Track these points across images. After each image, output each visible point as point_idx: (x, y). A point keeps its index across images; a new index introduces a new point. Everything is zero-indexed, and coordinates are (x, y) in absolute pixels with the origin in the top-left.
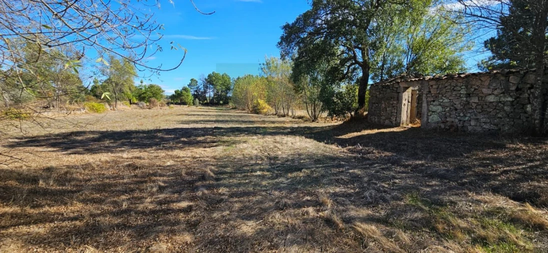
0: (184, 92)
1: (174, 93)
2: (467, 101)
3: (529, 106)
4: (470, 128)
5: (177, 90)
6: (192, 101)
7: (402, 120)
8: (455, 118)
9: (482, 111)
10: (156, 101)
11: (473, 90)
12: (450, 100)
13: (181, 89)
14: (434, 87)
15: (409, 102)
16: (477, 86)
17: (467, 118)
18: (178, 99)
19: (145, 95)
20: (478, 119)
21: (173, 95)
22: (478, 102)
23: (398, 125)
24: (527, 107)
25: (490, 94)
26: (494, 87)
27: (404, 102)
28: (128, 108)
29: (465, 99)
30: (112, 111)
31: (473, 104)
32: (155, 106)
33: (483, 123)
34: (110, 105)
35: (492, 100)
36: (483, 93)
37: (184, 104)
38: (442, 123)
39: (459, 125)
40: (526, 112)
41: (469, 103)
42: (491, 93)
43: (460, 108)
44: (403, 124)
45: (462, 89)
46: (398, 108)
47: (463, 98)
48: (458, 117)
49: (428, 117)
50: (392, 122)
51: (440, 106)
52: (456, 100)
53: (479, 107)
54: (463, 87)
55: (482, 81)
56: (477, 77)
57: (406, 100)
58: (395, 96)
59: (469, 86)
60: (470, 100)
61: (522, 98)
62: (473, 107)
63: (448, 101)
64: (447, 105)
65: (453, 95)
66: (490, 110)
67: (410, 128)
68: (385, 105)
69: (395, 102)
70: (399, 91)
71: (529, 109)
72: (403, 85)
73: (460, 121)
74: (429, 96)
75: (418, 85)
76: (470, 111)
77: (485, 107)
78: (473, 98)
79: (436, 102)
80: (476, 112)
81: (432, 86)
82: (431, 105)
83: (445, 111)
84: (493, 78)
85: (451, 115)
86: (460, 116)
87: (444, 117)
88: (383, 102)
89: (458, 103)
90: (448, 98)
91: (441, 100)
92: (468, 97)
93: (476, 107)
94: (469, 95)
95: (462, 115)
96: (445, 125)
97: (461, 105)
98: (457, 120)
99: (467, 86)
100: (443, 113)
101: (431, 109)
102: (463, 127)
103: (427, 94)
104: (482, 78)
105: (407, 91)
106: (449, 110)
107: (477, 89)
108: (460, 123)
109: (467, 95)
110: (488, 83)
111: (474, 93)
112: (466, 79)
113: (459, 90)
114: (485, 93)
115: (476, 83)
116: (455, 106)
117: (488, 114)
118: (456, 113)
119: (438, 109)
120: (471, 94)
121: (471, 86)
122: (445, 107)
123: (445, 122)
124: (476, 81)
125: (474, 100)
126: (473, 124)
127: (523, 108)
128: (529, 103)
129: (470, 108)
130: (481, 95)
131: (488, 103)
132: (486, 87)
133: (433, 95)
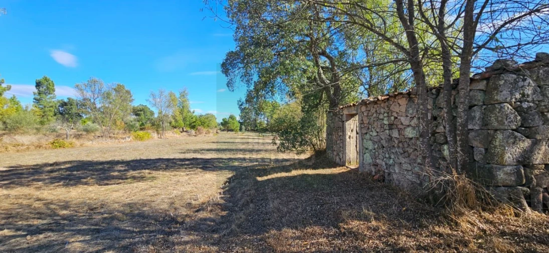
0: (230, 120)
1: (222, 121)
2: (389, 135)
3: (446, 147)
4: (395, 176)
5: (224, 118)
6: (239, 128)
7: (347, 158)
8: (382, 160)
9: (405, 152)
10: (203, 128)
11: (392, 118)
12: (377, 132)
13: (228, 117)
14: (365, 114)
15: (357, 133)
16: (397, 113)
17: (391, 161)
18: (226, 126)
19: (194, 124)
20: (401, 163)
21: (221, 123)
22: (398, 137)
23: (343, 165)
24: (444, 150)
25: (408, 126)
26: (411, 114)
27: (348, 133)
28: (178, 136)
29: (387, 131)
30: (160, 139)
31: (395, 140)
32: (200, 134)
33: (406, 170)
34: (158, 133)
35: (411, 136)
36: (402, 124)
37: (232, 130)
38: (373, 165)
39: (386, 171)
40: (444, 159)
41: (392, 137)
42: (408, 124)
43: (385, 145)
44: (350, 162)
45: (385, 117)
46: (343, 141)
47: (386, 131)
48: (385, 159)
49: (363, 156)
50: (340, 159)
51: (370, 142)
52: (381, 133)
53: (401, 145)
54: (386, 115)
55: (400, 105)
56: (396, 100)
57: (352, 131)
58: (341, 126)
59: (390, 113)
60: (392, 133)
61: (439, 133)
62: (396, 145)
63: (376, 134)
64: (375, 140)
65: (379, 126)
66: (411, 151)
67: (352, 169)
68: (336, 137)
69: (341, 134)
70: (343, 120)
71: (446, 153)
72: (346, 112)
73: (386, 164)
74: (363, 126)
75: (355, 112)
76: (393, 151)
77: (406, 145)
78: (393, 131)
79: (368, 134)
80: (399, 153)
81: (363, 112)
82: (365, 140)
83: (375, 149)
84: (409, 101)
85: (379, 154)
86: (386, 158)
87: (375, 157)
88: (334, 133)
89: (383, 138)
90: (376, 130)
91: (371, 133)
92: (390, 129)
93: (398, 144)
94: (391, 126)
95: (387, 156)
96: (375, 168)
97: (386, 141)
98: (384, 163)
99: (388, 113)
100: (374, 151)
101: (364, 145)
102: (389, 174)
103: (361, 124)
104: (400, 101)
105: (352, 119)
106: (377, 148)
107: (397, 118)
108: (387, 168)
109: (389, 127)
110: (405, 109)
111: (395, 123)
112: (387, 104)
113: (383, 119)
114: (404, 124)
115: (395, 108)
116: (382, 141)
117: (409, 157)
118: (383, 152)
119: (370, 145)
120: (392, 125)
121: (392, 113)
122: (374, 143)
123: (376, 165)
124: (395, 105)
125: (395, 134)
126: (397, 171)
127: (440, 151)
128: (446, 143)
129: (394, 146)
130: (400, 126)
131: (407, 140)
132: (404, 115)
133: (365, 125)
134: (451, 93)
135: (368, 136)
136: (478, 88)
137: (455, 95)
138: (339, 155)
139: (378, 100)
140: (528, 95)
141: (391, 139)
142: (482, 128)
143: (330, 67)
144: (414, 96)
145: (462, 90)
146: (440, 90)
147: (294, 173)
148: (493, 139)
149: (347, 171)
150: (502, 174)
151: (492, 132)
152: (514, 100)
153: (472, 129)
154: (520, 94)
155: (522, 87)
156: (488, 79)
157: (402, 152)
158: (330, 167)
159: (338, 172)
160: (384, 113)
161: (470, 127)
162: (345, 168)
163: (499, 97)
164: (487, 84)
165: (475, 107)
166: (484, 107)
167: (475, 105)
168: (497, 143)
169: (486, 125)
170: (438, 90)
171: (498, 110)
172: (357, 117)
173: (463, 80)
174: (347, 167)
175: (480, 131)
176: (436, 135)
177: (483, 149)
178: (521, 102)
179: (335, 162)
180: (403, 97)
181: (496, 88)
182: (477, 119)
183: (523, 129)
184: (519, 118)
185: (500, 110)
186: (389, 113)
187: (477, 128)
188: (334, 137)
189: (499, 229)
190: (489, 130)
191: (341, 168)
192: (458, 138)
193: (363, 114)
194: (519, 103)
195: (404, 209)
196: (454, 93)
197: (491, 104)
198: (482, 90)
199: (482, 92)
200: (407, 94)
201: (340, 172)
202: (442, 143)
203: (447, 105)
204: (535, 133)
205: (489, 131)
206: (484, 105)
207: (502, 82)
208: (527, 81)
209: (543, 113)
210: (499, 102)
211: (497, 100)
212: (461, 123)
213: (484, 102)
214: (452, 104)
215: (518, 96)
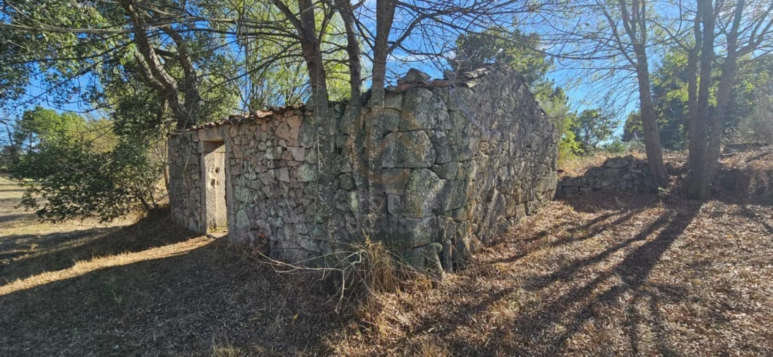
2: (275, 178)
3: (353, 195)
4: (285, 245)
7: (210, 219)
8: (266, 220)
9: (298, 205)
11: (279, 149)
12: (257, 173)
14: (237, 142)
16: (286, 141)
17: (279, 221)
20: (293, 224)
22: (288, 181)
23: (203, 233)
24: (351, 200)
25: (303, 162)
26: (306, 144)
27: (210, 175)
29: (272, 172)
31: (284, 186)
33: (300, 234)
35: (306, 179)
36: (293, 159)
38: (252, 230)
39: (272, 238)
40: (351, 213)
41: (279, 182)
42: (303, 160)
43: (270, 194)
44: (215, 227)
45: (268, 147)
46: (201, 190)
47: (270, 171)
48: (269, 219)
49: (235, 215)
50: (197, 222)
51: (246, 190)
52: (263, 175)
53: (292, 194)
54: (269, 143)
55: (290, 128)
56: (284, 119)
57: (217, 171)
58: (197, 163)
59: (275, 142)
60: (279, 175)
61: (344, 173)
62: (285, 195)
63: (254, 177)
64: (254, 187)
65: (260, 163)
66: (306, 202)
67: (217, 239)
68: (187, 182)
69: (197, 177)
70: (200, 151)
71: (354, 204)
72: (203, 137)
73: (271, 226)
74: (233, 163)
75: (219, 138)
76: (281, 204)
77: (300, 195)
78: (281, 171)
79: (242, 177)
80: (290, 208)
81: (232, 139)
82: (237, 187)
83: (253, 203)
84: (303, 121)
85: (260, 211)
86: (271, 216)
87: (253, 216)
88: (183, 177)
89: (266, 183)
90: (254, 170)
91: (247, 175)
92: (277, 168)
93: (289, 192)
94: (278, 163)
95: (273, 213)
96: (255, 235)
97: (271, 188)
98: (268, 225)
99: (272, 141)
100: (252, 206)
101: (237, 196)
102: (276, 242)
103: (231, 158)
104: (290, 121)
105: (216, 150)
106: (258, 200)
107: (286, 149)
108: (272, 233)
109: (275, 164)
110: (297, 135)
111: (283, 157)
112: (270, 125)
113: (265, 151)
114: (297, 159)
115: (283, 133)
116: (264, 189)
117: (304, 212)
118: (266, 207)
119: (244, 195)
120: (279, 160)
121: (278, 141)
122: (253, 191)
123: (255, 229)
124: (283, 128)
125: (284, 176)
126: (288, 237)
127: (346, 200)
128: (355, 188)
129: (282, 196)
130: (291, 163)
131: (302, 186)
132: (296, 144)
133: (237, 161)
134: (360, 110)
135: (242, 181)
136: (392, 106)
137: (365, 115)
138: (194, 215)
139: (256, 116)
140: (441, 121)
141: (278, 184)
142: (398, 165)
143: (178, 54)
144: (309, 114)
145: (376, 107)
146: (345, 105)
147: (80, 268)
148: (410, 182)
149: (207, 245)
150: (419, 232)
151: (407, 171)
152: (429, 127)
153: (386, 168)
154: (435, 119)
155: (436, 110)
156: (404, 93)
157: (295, 205)
158: (174, 241)
159: (189, 249)
160: (267, 140)
161: (384, 165)
162: (205, 238)
163: (416, 122)
164: (403, 100)
165: (390, 135)
166: (400, 134)
167: (389, 132)
168: (414, 188)
169: (402, 161)
170: (344, 104)
171: (415, 140)
172: (223, 148)
173: (377, 90)
174: (209, 237)
175: (395, 170)
176: (340, 177)
177: (398, 197)
178: (435, 130)
179: (187, 229)
180: (295, 115)
181: (413, 108)
182: (392, 152)
183: (437, 166)
184: (434, 151)
185: (417, 140)
186: (275, 139)
187: (391, 165)
188: (185, 184)
189: (421, 318)
190: (404, 168)
191: (197, 239)
192: (371, 182)
193: (234, 141)
194: (433, 132)
195: (296, 316)
196: (364, 112)
197: (408, 131)
198: (398, 110)
199: (397, 112)
200: (300, 108)
201: (194, 248)
202: (348, 189)
203: (356, 130)
204: (446, 172)
205: (405, 170)
206: (400, 131)
207: (419, 100)
208: (441, 103)
209: (451, 146)
210: (416, 128)
211: (414, 125)
212: (375, 158)
213: (399, 127)
214: (361, 127)
215: (433, 122)
